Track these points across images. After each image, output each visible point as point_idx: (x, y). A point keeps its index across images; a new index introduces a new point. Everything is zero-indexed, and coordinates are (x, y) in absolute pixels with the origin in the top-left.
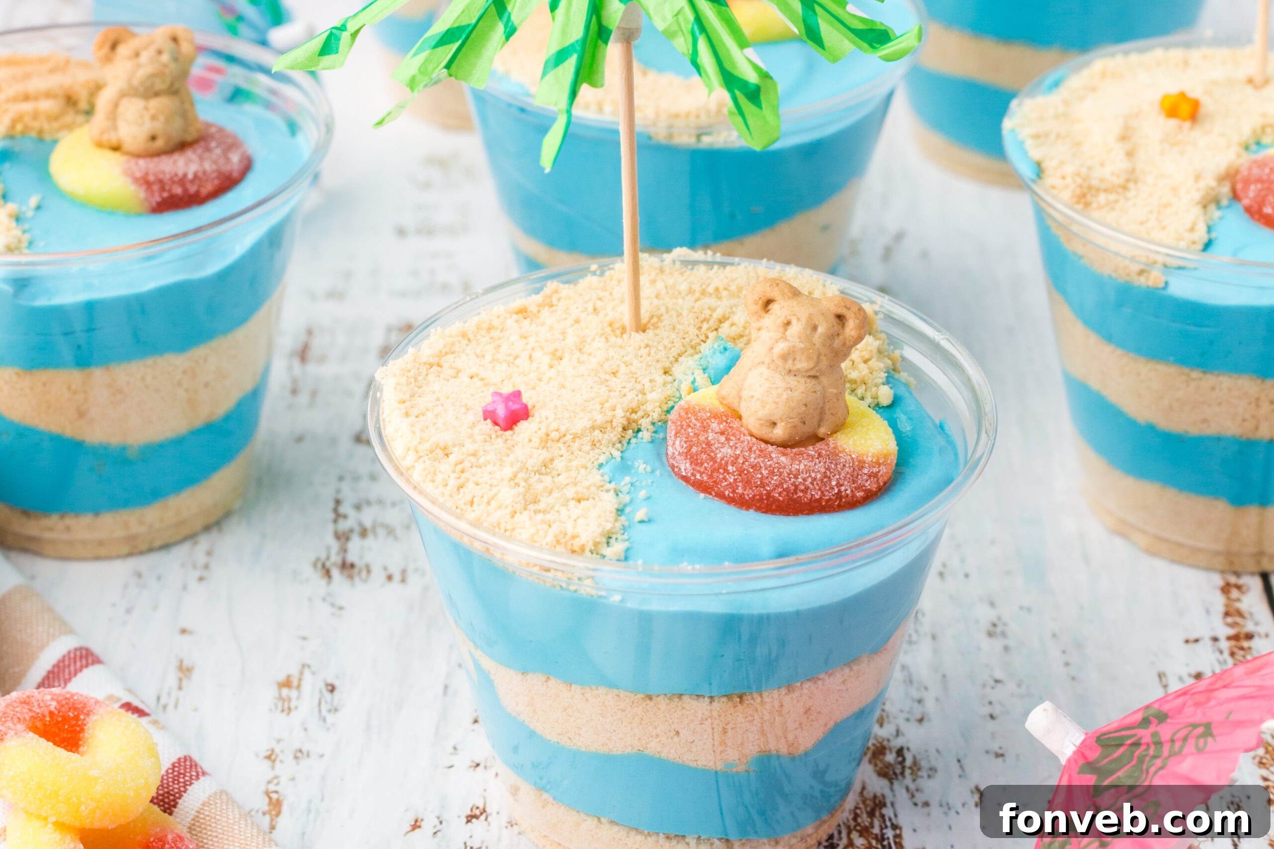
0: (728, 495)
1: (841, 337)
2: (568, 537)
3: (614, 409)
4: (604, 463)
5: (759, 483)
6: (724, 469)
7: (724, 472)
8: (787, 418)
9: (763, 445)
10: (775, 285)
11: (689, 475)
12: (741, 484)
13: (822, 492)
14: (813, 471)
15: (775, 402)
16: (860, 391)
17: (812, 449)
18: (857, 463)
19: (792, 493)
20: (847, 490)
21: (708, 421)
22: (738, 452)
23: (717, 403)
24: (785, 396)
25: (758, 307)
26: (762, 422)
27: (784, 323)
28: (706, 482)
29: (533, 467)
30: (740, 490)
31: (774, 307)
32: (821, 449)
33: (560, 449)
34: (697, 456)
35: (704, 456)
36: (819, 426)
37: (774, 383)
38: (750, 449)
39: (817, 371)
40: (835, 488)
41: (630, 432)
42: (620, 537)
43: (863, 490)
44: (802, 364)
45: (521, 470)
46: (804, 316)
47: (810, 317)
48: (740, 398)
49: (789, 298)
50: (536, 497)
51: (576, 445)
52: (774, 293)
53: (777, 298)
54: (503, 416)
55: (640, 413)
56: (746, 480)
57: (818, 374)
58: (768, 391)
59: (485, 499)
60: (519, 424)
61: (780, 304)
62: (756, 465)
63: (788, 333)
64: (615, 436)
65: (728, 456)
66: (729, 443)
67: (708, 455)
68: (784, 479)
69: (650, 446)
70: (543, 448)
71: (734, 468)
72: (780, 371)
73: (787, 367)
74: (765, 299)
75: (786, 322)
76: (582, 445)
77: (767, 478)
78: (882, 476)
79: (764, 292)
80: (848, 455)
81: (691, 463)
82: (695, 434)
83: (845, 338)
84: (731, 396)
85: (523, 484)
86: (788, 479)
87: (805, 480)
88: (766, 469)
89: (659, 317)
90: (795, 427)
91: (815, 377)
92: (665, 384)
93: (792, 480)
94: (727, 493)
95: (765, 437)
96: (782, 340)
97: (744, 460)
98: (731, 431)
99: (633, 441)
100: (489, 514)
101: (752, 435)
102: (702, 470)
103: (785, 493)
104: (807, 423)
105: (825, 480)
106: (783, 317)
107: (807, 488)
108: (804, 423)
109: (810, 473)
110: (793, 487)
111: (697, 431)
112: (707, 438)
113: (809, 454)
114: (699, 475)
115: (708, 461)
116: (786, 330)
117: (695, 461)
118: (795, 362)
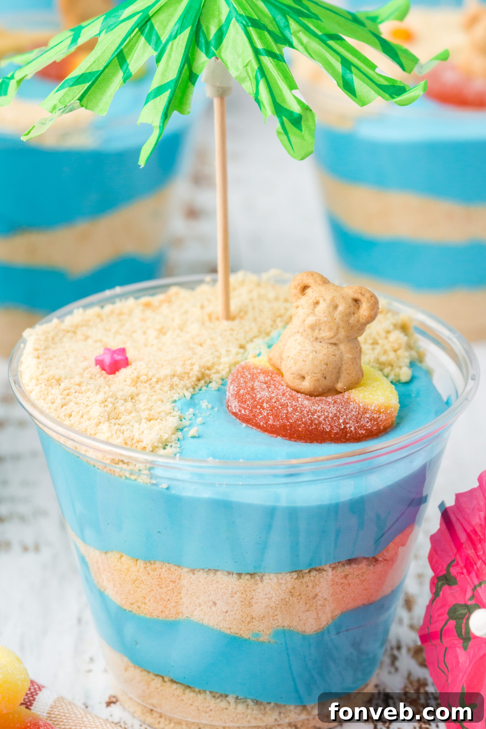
0: (263, 425)
1: (356, 315)
2: (134, 441)
3: (192, 365)
4: (177, 400)
5: (284, 416)
6: (261, 406)
7: (261, 408)
8: (312, 373)
9: (294, 393)
10: (310, 275)
11: (237, 411)
12: (271, 417)
13: (332, 427)
14: (327, 411)
15: (303, 360)
16: (387, 370)
17: (331, 398)
18: (362, 410)
19: (309, 426)
20: (351, 427)
21: (257, 375)
22: (273, 395)
24: (311, 356)
25: (297, 291)
26: (294, 376)
27: (314, 302)
28: (248, 416)
29: (122, 397)
30: (271, 422)
31: (309, 291)
32: (337, 398)
33: (146, 388)
34: (243, 396)
35: (248, 396)
36: (337, 382)
37: (304, 347)
38: (284, 394)
39: (337, 340)
40: (342, 424)
41: (202, 382)
42: (173, 444)
43: (364, 429)
44: (326, 334)
45: (112, 397)
46: (328, 298)
47: (333, 300)
48: (282, 358)
49: (319, 285)
50: (118, 415)
51: (158, 386)
52: (309, 281)
53: (311, 285)
54: (108, 363)
55: (213, 371)
56: (275, 414)
57: (337, 342)
58: (299, 352)
59: (80, 414)
60: (120, 371)
61: (312, 289)
62: (284, 404)
63: (316, 310)
64: (189, 383)
65: (265, 397)
66: (268, 389)
67: (251, 396)
68: (304, 415)
69: (216, 393)
70: (134, 386)
71: (268, 405)
72: (310, 338)
73: (315, 335)
74: (302, 285)
75: (315, 302)
76: (163, 386)
77: (291, 413)
78: (381, 421)
79: (302, 279)
80: (356, 404)
81: (239, 401)
82: (245, 382)
83: (359, 317)
84: (275, 357)
85: (110, 405)
86: (306, 415)
87: (319, 417)
88: (291, 407)
90: (318, 380)
91: (335, 344)
92: (237, 354)
93: (310, 416)
94: (262, 424)
95: (298, 387)
96: (312, 315)
97: (276, 400)
98: (273, 382)
99: (204, 388)
100: (80, 423)
101: (288, 386)
102: (245, 407)
103: (303, 425)
104: (328, 378)
105: (335, 418)
106: (313, 298)
107: (320, 423)
108: (325, 378)
109: (324, 413)
110: (310, 422)
111: (246, 380)
112: (253, 385)
113: (327, 400)
114: (243, 410)
115: (250, 400)
116: (315, 308)
117: (241, 399)
118: (321, 332)
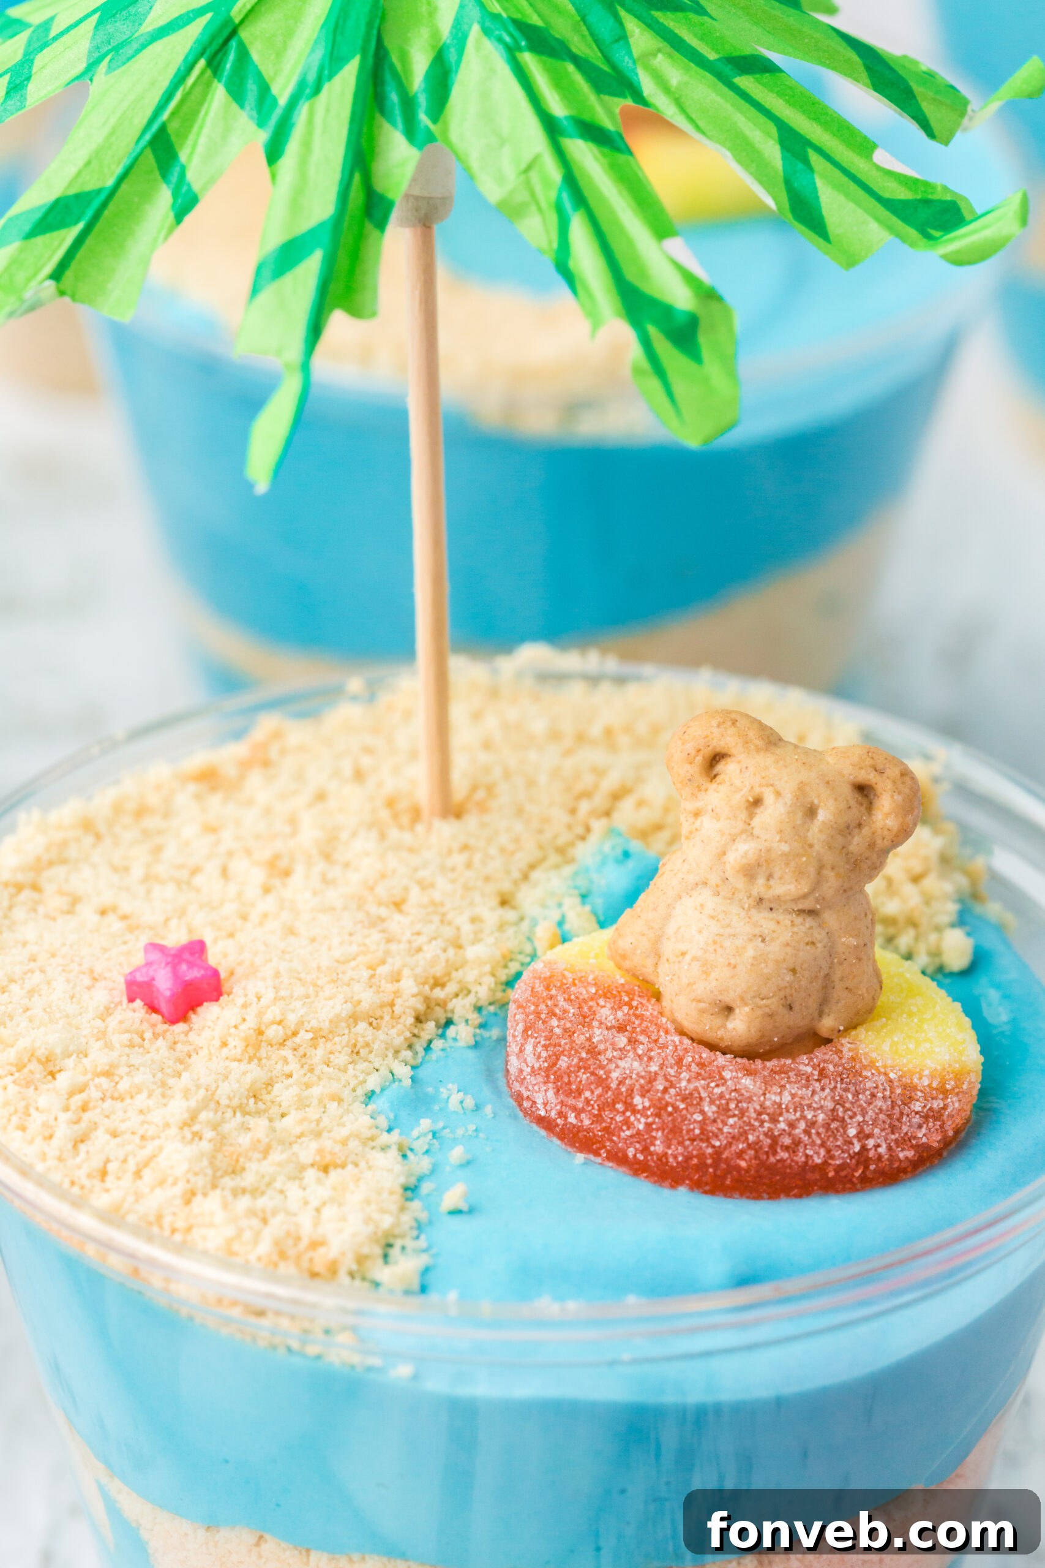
0: (635, 1156)
1: (866, 831)
2: (303, 1244)
3: (396, 978)
4: (378, 1090)
5: (697, 1132)
6: (625, 1103)
7: (626, 1110)
8: (754, 997)
9: (706, 1054)
10: (729, 723)
11: (553, 1114)
12: (660, 1134)
13: (828, 1151)
14: (809, 1106)
15: (729, 964)
16: (905, 941)
17: (807, 1062)
18: (899, 1091)
19: (767, 1153)
20: (879, 1146)
21: (591, 1003)
22: (654, 1068)
23: (610, 965)
24: (750, 952)
25: (695, 769)
26: (702, 1005)
27: (748, 801)
28: (588, 1130)
29: (230, 1098)
30: (658, 1147)
31: (727, 768)
32: (825, 1061)
33: (286, 1061)
34: (569, 1076)
35: (585, 1076)
36: (821, 1014)
37: (729, 926)
38: (679, 1062)
39: (817, 901)
40: (855, 1141)
41: (431, 1025)
42: (410, 1244)
43: (912, 1146)
44: (786, 887)
45: (204, 1105)
46: (788, 787)
47: (801, 789)
48: (658, 955)
49: (758, 750)
50: (237, 1161)
51: (318, 1054)
52: (727, 740)
53: (733, 751)
54: (168, 993)
55: (452, 988)
56: (670, 1125)
57: (818, 907)
58: (715, 942)
59: (132, 1165)
60: (199, 1010)
61: (739, 762)
62: (691, 1094)
63: (756, 822)
64: (399, 1035)
65: (634, 1076)
66: (635, 1049)
67: (593, 1073)
68: (749, 1124)
69: (471, 1055)
70: (250, 1060)
71: (646, 1100)
72: (740, 900)
73: (755, 893)
74: (708, 752)
75: (751, 800)
76: (331, 1053)
77: (714, 1121)
78: (950, 1116)
79: (707, 737)
80: (880, 1073)
81: (558, 1091)
82: (565, 1030)
83: (873, 833)
84: (639, 952)
85: (209, 1134)
86: (757, 1124)
87: (792, 1125)
88: (712, 1102)
89: (490, 789)
90: (771, 1016)
91: (812, 912)
92: (501, 927)
93: (767, 1125)
94: (631, 1152)
95: (710, 1036)
96: (744, 836)
97: (667, 1084)
98: (640, 1025)
99: (438, 1044)
100: (138, 1197)
101: (682, 1033)
102: (580, 1105)
103: (752, 1152)
104: (796, 1007)
105: (834, 1125)
106: (745, 790)
107: (797, 1143)
108: (791, 1008)
109: (803, 1111)
110: (769, 1141)
111: (568, 1025)
112: (589, 1039)
113: (799, 1071)
114: (573, 1115)
115: (593, 1087)
116: (751, 816)
117: (565, 1087)
118: (772, 882)
